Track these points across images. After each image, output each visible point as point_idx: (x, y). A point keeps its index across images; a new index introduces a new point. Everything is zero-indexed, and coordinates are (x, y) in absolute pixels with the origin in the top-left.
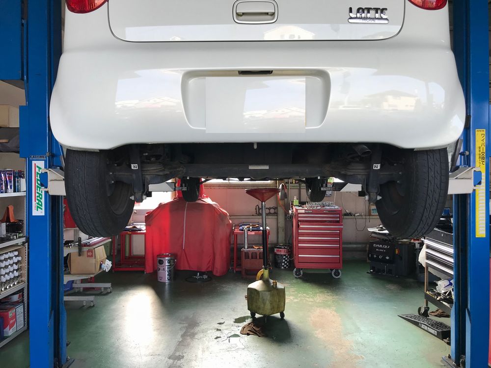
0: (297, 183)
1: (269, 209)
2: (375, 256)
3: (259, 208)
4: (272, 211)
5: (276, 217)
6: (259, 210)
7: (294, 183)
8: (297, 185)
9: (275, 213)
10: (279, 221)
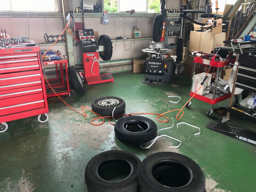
0: (80, 12)
1: (57, 36)
2: (150, 71)
3: (47, 36)
4: (60, 38)
5: (64, 44)
6: (48, 38)
7: (77, 12)
8: (81, 14)
9: (63, 40)
10: (68, 48)
